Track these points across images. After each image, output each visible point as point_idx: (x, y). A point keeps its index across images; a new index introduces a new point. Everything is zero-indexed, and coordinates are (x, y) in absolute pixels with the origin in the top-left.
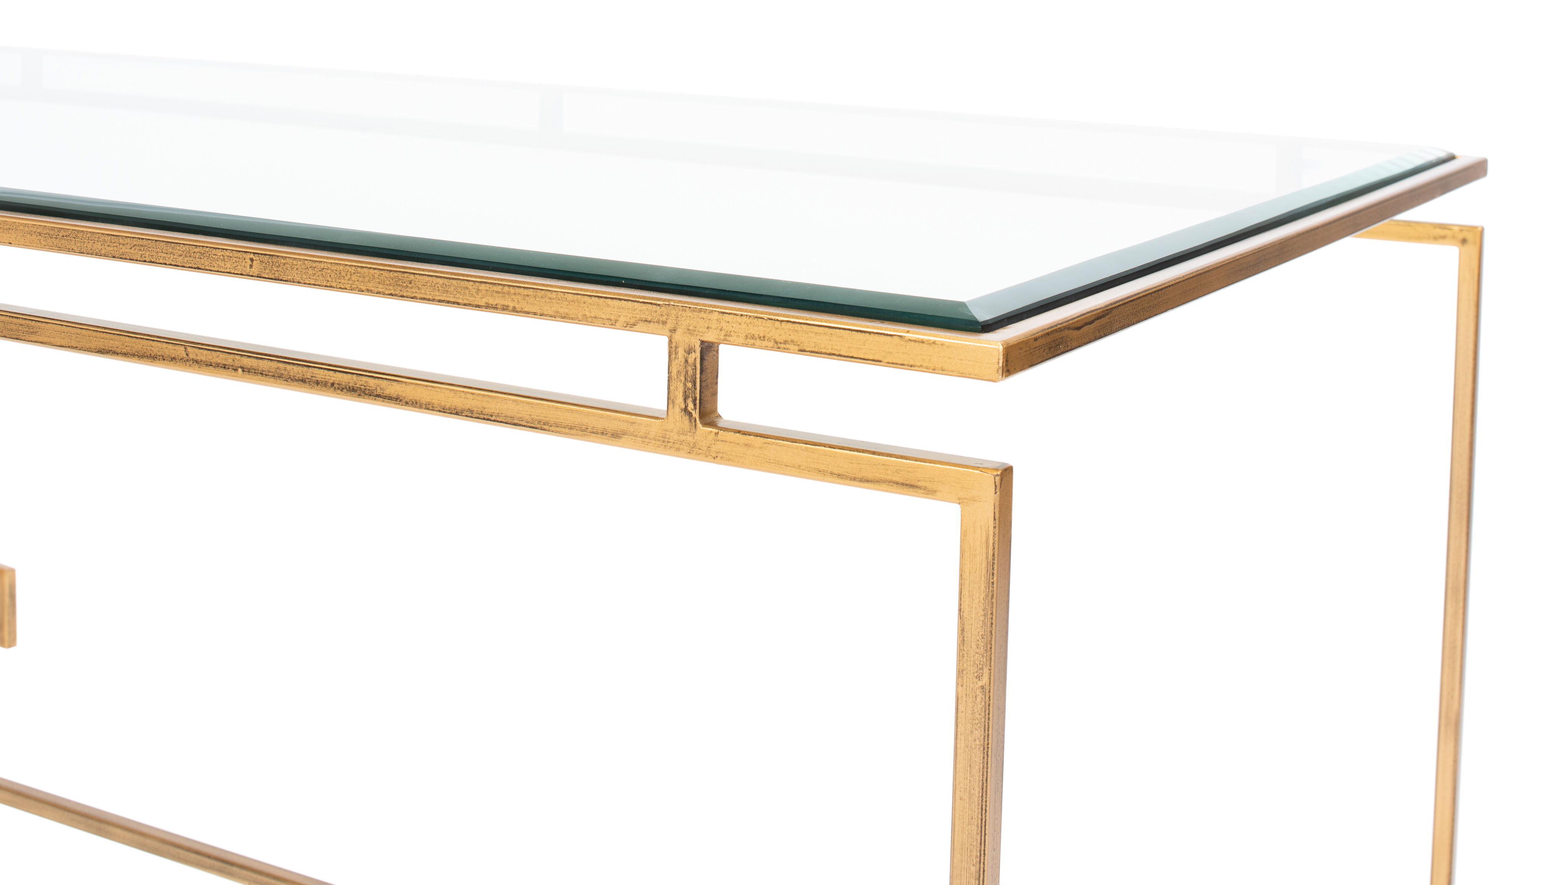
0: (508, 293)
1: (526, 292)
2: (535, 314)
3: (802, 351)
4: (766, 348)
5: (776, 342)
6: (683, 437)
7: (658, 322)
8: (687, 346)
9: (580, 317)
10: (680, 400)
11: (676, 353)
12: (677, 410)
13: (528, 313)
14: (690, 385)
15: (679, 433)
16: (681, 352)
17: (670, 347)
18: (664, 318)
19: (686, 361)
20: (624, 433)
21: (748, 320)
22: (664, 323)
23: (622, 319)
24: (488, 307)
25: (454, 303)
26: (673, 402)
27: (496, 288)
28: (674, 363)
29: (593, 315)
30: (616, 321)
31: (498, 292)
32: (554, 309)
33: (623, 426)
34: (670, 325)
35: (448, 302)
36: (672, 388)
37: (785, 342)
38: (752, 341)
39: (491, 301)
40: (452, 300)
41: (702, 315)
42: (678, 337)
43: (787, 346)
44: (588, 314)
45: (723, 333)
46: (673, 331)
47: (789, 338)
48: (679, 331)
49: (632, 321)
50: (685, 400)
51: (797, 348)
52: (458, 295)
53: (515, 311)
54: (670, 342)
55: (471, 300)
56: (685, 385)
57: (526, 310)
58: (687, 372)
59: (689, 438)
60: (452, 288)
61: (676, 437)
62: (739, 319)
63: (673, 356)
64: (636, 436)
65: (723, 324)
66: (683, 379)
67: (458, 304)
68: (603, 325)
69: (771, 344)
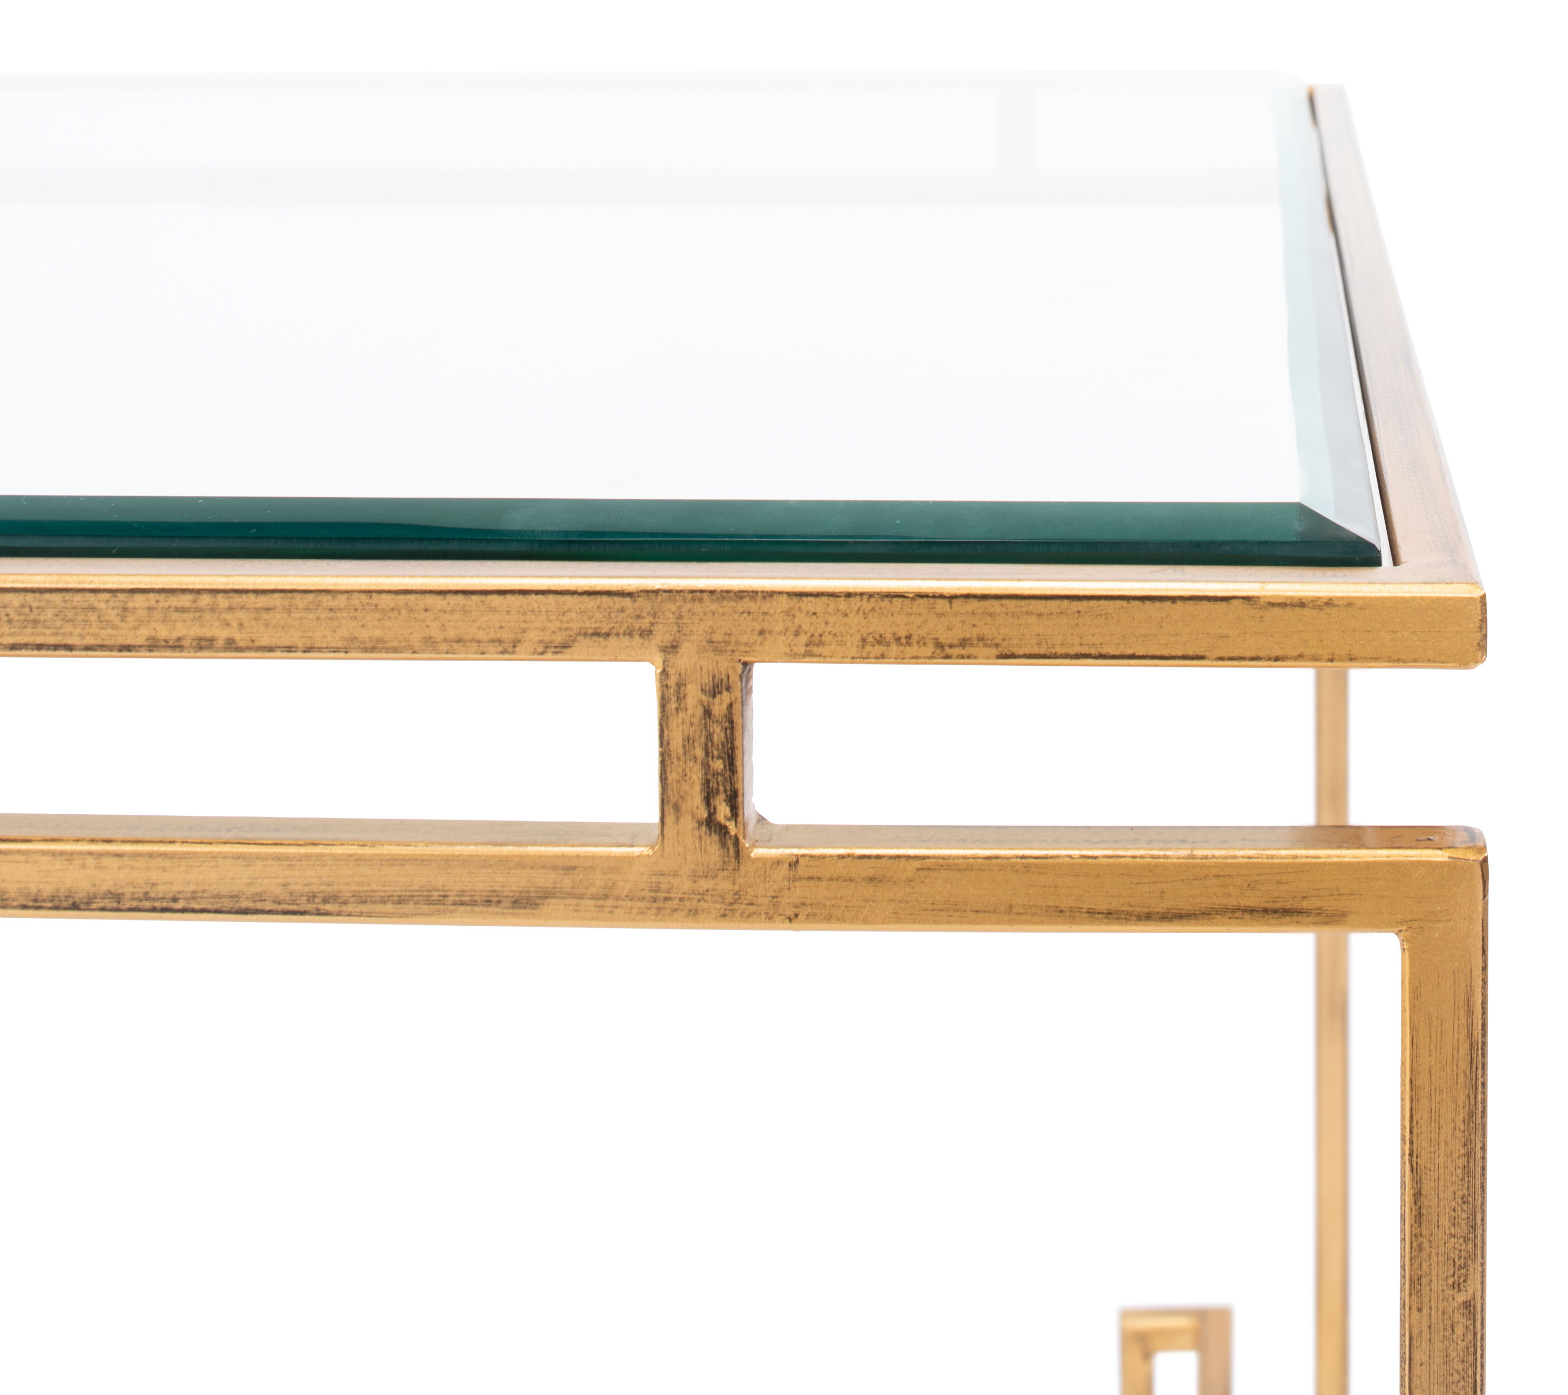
0: (213, 609)
1: (262, 601)
2: (290, 649)
3: (1007, 656)
4: (916, 659)
5: (939, 645)
6: (704, 884)
7: (630, 633)
8: (706, 680)
9: (416, 642)
10: (695, 801)
11: (680, 698)
12: (688, 824)
13: (270, 649)
14: (718, 765)
15: (694, 877)
16: (693, 694)
17: (664, 686)
18: (645, 623)
19: (708, 713)
20: (547, 895)
21: (866, 605)
22: (646, 633)
23: (533, 635)
24: (154, 647)
25: (56, 647)
26: (677, 808)
27: (174, 601)
28: (675, 721)
29: (451, 634)
30: (515, 643)
31: (182, 610)
32: (343, 632)
33: (544, 879)
34: (662, 636)
35: (40, 647)
36: (672, 777)
37: (963, 643)
38: (879, 649)
39: (163, 632)
40: (52, 640)
41: (746, 604)
42: (686, 659)
43: (968, 650)
44: (438, 635)
45: (803, 639)
46: (671, 648)
47: (974, 633)
48: (687, 650)
49: (559, 639)
50: (708, 800)
51: (994, 651)
52: (68, 628)
53: (232, 648)
54: (664, 674)
55: (106, 635)
56: (706, 766)
57: (265, 642)
58: (710, 737)
59: (724, 885)
60: (50, 613)
61: (687, 885)
62: (842, 604)
63: (673, 705)
64: (581, 897)
65: (801, 619)
66: (699, 753)
67: (69, 648)
68: (482, 654)
69: (930, 649)
